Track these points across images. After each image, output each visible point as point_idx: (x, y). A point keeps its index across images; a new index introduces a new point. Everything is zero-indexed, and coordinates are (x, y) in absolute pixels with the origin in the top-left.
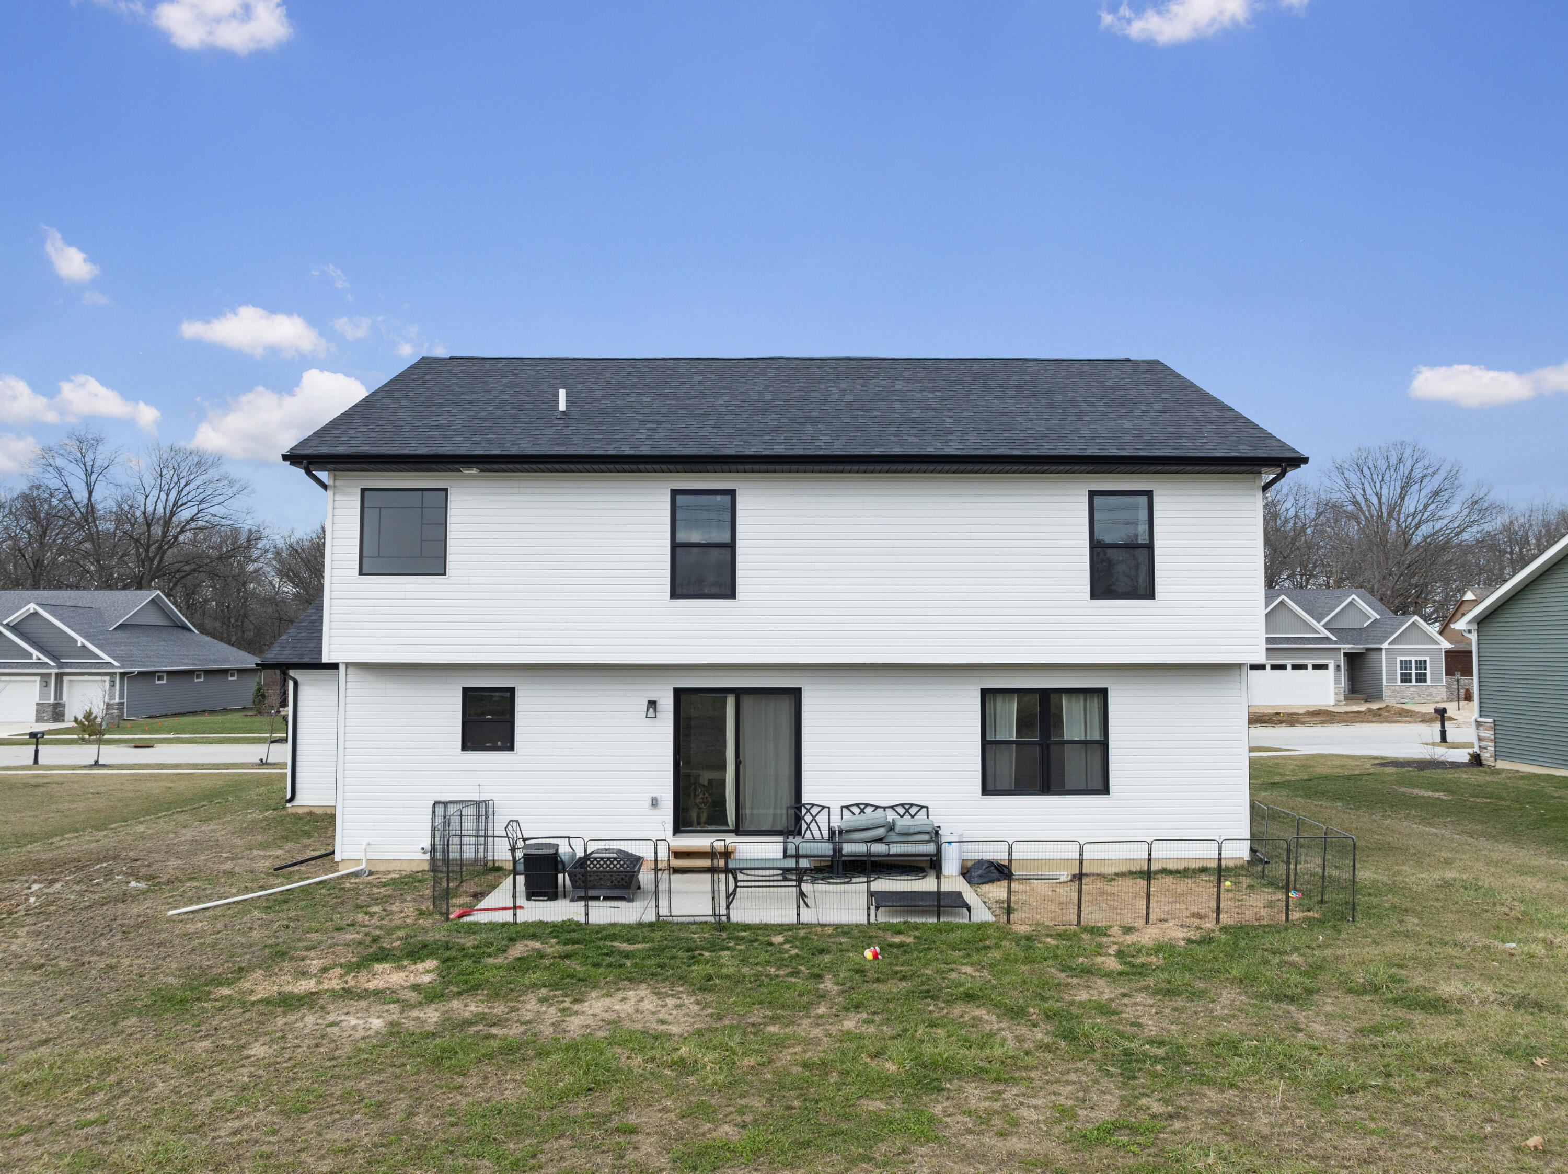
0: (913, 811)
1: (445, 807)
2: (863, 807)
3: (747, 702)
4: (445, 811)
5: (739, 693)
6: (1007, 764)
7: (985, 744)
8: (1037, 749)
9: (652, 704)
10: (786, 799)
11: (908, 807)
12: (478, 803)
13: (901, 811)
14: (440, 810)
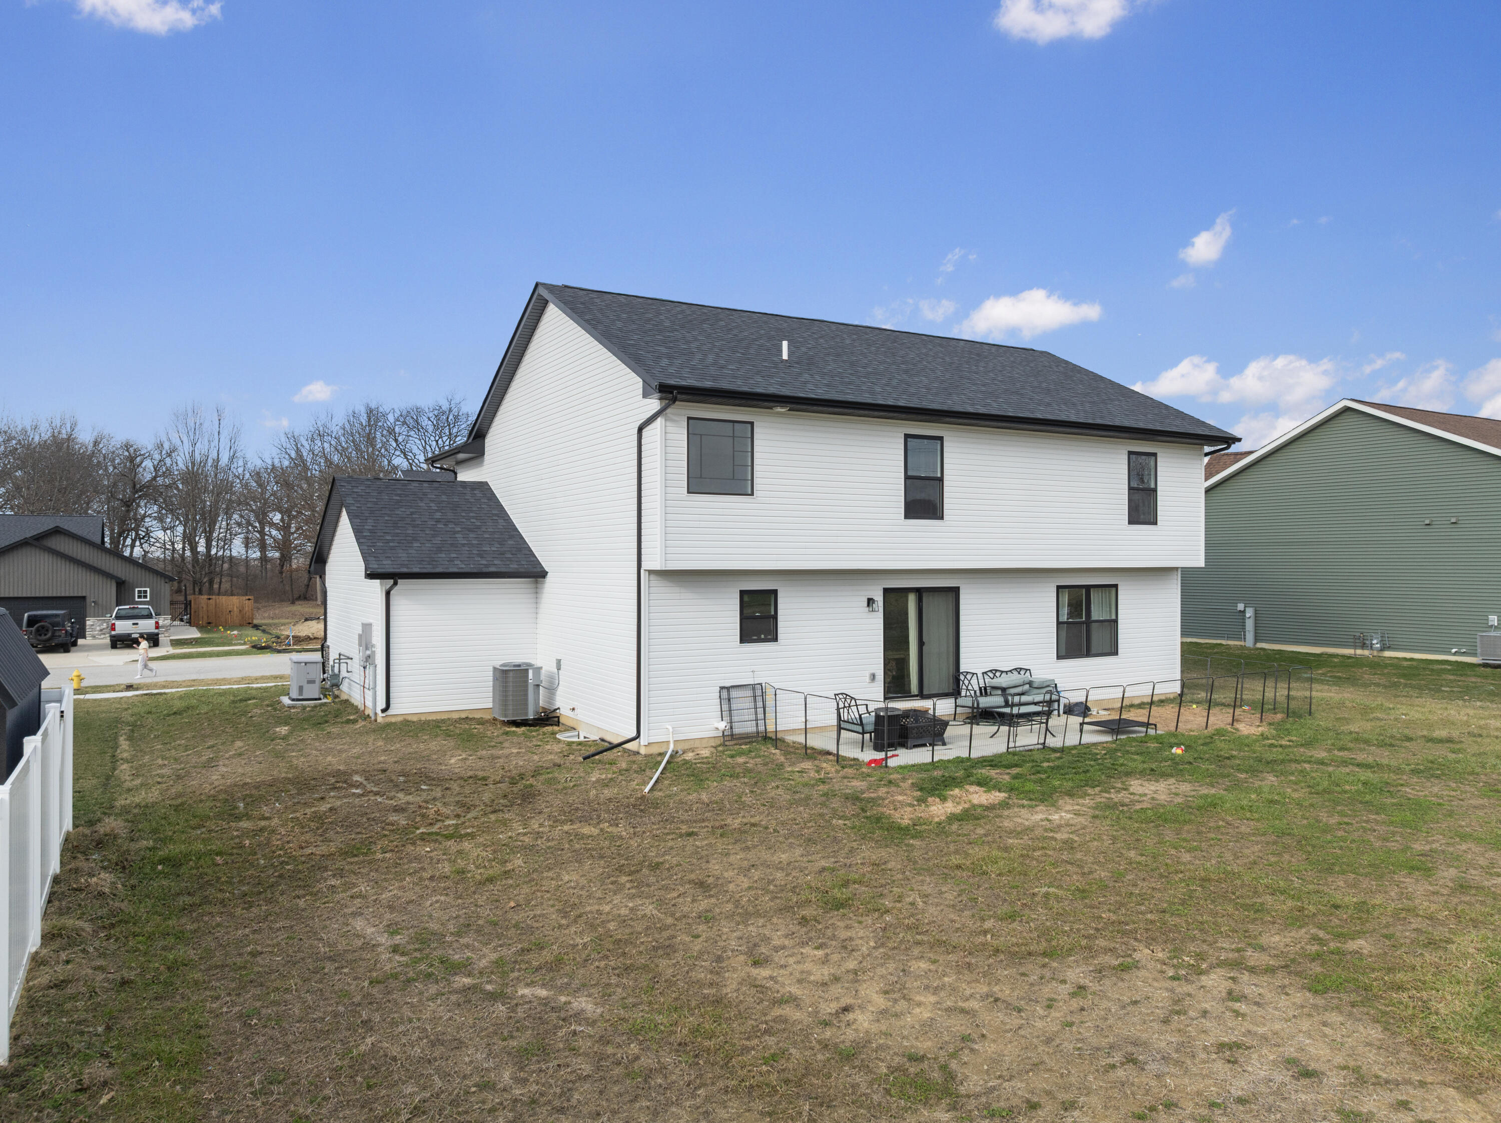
1: (729, 691)
2: (994, 672)
3: (926, 598)
4: (729, 695)
5: (919, 591)
7: (1058, 624)
8: (1084, 626)
10: (951, 670)
11: (1019, 670)
12: (753, 687)
13: (1016, 673)
14: (725, 694)
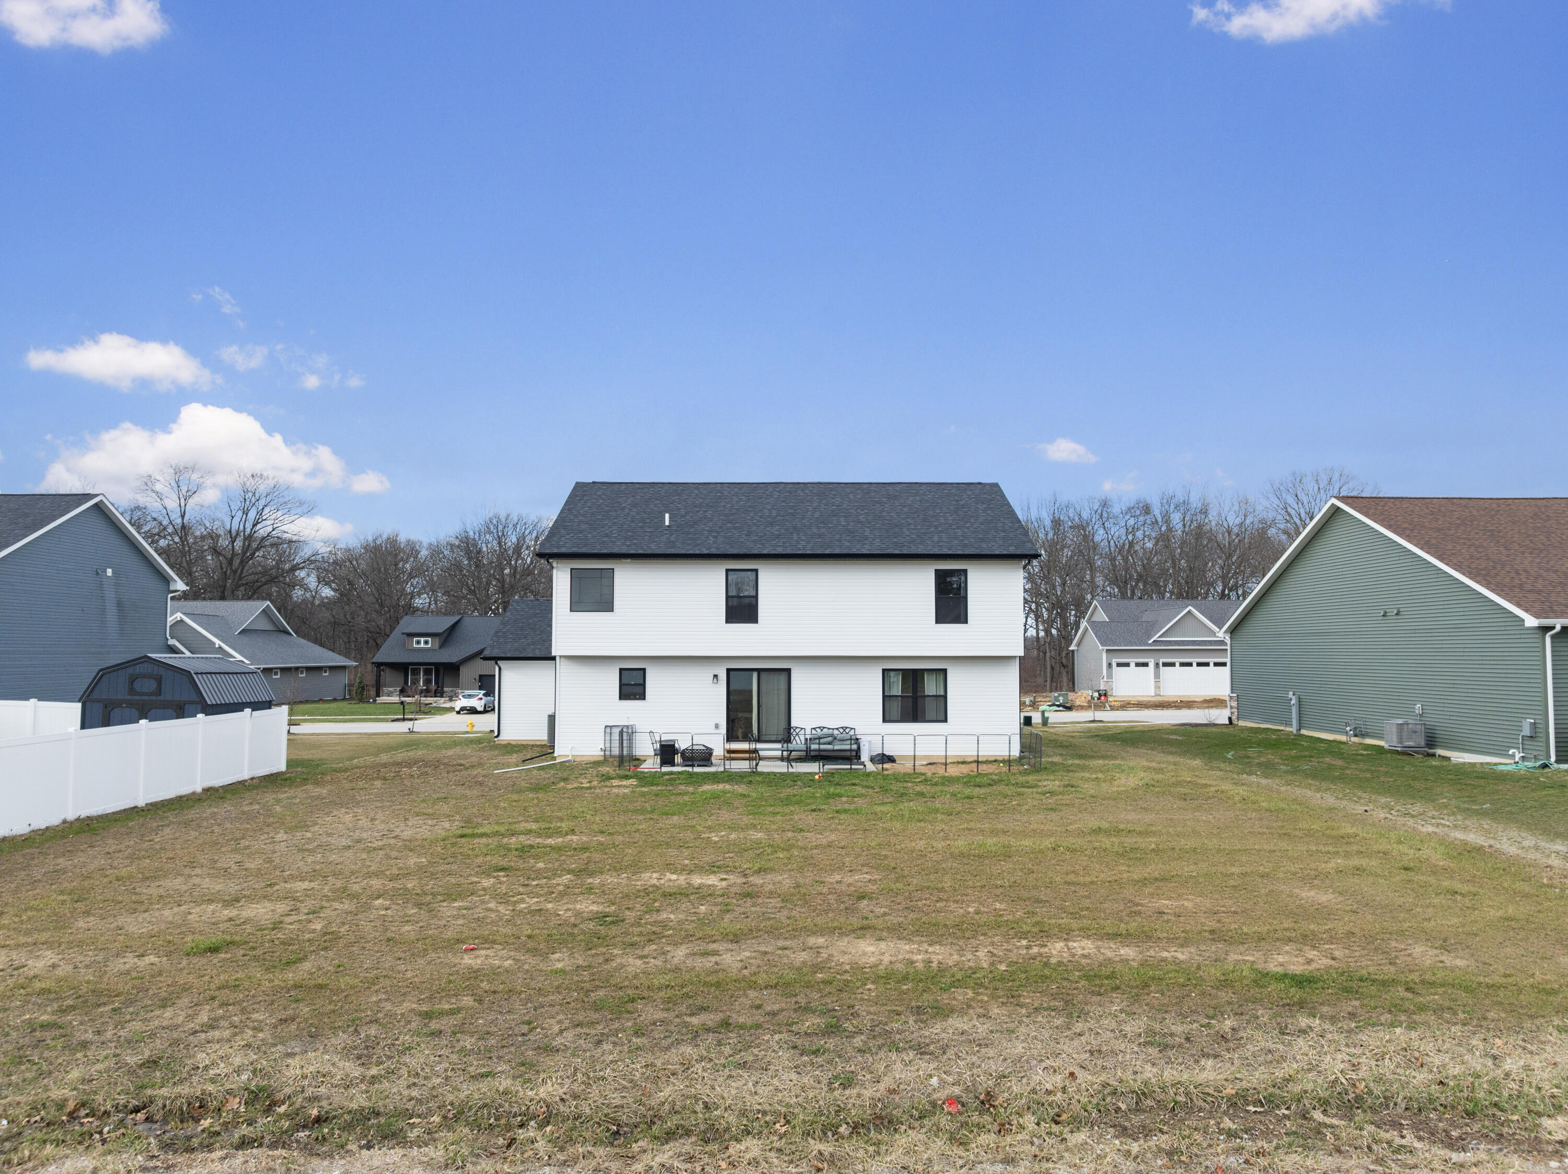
0: (847, 730)
1: (612, 729)
2: (822, 728)
3: (763, 675)
5: (759, 671)
6: (896, 707)
7: (884, 697)
8: (911, 699)
9: (716, 676)
10: (783, 725)
11: (844, 728)
12: (628, 726)
13: (841, 730)
14: (608, 730)
